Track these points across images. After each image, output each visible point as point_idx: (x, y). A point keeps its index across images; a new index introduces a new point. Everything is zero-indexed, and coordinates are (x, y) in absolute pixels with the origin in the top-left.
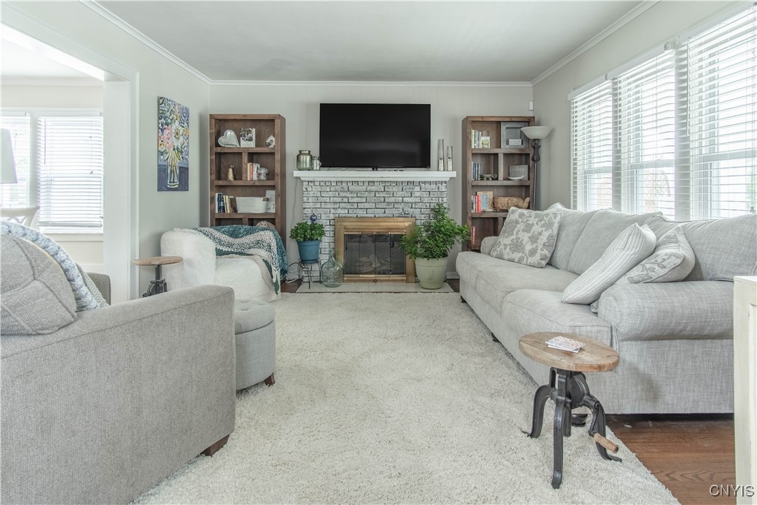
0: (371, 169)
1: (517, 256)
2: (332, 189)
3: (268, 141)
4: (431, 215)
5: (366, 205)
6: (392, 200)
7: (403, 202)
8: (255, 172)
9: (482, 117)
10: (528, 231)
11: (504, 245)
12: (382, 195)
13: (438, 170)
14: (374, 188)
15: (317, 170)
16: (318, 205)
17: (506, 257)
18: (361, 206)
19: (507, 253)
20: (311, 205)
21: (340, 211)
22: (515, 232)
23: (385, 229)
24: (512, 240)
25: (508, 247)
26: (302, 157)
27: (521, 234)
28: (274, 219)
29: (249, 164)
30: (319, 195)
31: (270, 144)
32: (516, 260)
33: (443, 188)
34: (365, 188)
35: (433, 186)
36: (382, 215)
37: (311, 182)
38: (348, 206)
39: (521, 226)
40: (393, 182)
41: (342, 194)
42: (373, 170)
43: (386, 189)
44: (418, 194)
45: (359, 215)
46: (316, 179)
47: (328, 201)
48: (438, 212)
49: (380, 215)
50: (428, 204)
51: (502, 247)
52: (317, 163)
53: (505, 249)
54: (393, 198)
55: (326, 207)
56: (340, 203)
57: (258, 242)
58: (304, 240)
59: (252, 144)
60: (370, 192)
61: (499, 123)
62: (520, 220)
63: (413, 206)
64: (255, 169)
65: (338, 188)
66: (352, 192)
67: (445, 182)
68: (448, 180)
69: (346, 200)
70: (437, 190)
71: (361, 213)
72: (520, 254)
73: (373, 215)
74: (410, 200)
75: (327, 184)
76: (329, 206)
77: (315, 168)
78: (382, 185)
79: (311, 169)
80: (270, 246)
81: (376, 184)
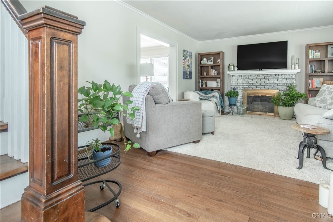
0: (259, 70)
1: (323, 105)
2: (242, 78)
3: (218, 61)
4: (287, 89)
5: (257, 84)
6: (268, 82)
7: (273, 83)
8: (213, 73)
9: (315, 44)
10: (330, 95)
11: (317, 100)
12: (263, 80)
13: (291, 69)
14: (260, 77)
15: (236, 71)
16: (236, 84)
17: (317, 105)
18: (254, 84)
19: (318, 104)
20: (234, 84)
21: (245, 86)
22: (323, 95)
23: (265, 94)
24: (321, 99)
25: (319, 101)
26: (230, 66)
27: (326, 96)
28: (220, 89)
29: (211, 70)
30: (237, 80)
31: (218, 62)
32: (322, 107)
33: (294, 77)
34: (256, 77)
35: (289, 76)
36: (264, 88)
37: (234, 75)
38: (249, 84)
39: (327, 92)
40: (269, 75)
41: (246, 80)
42: (260, 70)
43: (266, 78)
44: (280, 80)
45: (253, 88)
46: (236, 74)
47: (240, 83)
48: (290, 87)
49: (262, 88)
50: (286, 84)
51: (316, 101)
52: (236, 69)
53: (317, 102)
54: (269, 81)
55: (240, 85)
56: (245, 83)
57: (213, 96)
58: (230, 97)
59: (212, 63)
60: (258, 79)
61: (327, 45)
62: (327, 90)
63: (278, 84)
64: (213, 71)
65: (245, 78)
66: (250, 79)
67: (295, 74)
68: (296, 73)
69: (248, 82)
70: (290, 78)
71: (254, 87)
72: (324, 105)
73: (259, 88)
74: (277, 82)
75: (240, 76)
76: (241, 84)
77: (235, 70)
78: (263, 76)
79: (234, 71)
80: (217, 97)
81: (261, 76)
